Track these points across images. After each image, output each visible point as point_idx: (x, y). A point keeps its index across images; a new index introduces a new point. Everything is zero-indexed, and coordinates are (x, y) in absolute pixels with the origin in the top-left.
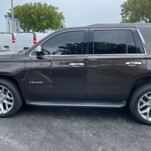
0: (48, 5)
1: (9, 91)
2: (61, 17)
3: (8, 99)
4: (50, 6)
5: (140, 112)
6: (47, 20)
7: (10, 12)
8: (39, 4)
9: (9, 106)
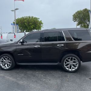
0: (34, 17)
1: (10, 59)
2: (41, 23)
3: (9, 62)
4: (35, 17)
5: (65, 66)
6: (33, 25)
7: (14, 21)
8: (29, 17)
9: (10, 65)
